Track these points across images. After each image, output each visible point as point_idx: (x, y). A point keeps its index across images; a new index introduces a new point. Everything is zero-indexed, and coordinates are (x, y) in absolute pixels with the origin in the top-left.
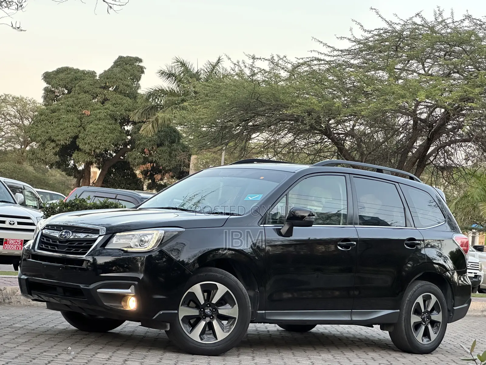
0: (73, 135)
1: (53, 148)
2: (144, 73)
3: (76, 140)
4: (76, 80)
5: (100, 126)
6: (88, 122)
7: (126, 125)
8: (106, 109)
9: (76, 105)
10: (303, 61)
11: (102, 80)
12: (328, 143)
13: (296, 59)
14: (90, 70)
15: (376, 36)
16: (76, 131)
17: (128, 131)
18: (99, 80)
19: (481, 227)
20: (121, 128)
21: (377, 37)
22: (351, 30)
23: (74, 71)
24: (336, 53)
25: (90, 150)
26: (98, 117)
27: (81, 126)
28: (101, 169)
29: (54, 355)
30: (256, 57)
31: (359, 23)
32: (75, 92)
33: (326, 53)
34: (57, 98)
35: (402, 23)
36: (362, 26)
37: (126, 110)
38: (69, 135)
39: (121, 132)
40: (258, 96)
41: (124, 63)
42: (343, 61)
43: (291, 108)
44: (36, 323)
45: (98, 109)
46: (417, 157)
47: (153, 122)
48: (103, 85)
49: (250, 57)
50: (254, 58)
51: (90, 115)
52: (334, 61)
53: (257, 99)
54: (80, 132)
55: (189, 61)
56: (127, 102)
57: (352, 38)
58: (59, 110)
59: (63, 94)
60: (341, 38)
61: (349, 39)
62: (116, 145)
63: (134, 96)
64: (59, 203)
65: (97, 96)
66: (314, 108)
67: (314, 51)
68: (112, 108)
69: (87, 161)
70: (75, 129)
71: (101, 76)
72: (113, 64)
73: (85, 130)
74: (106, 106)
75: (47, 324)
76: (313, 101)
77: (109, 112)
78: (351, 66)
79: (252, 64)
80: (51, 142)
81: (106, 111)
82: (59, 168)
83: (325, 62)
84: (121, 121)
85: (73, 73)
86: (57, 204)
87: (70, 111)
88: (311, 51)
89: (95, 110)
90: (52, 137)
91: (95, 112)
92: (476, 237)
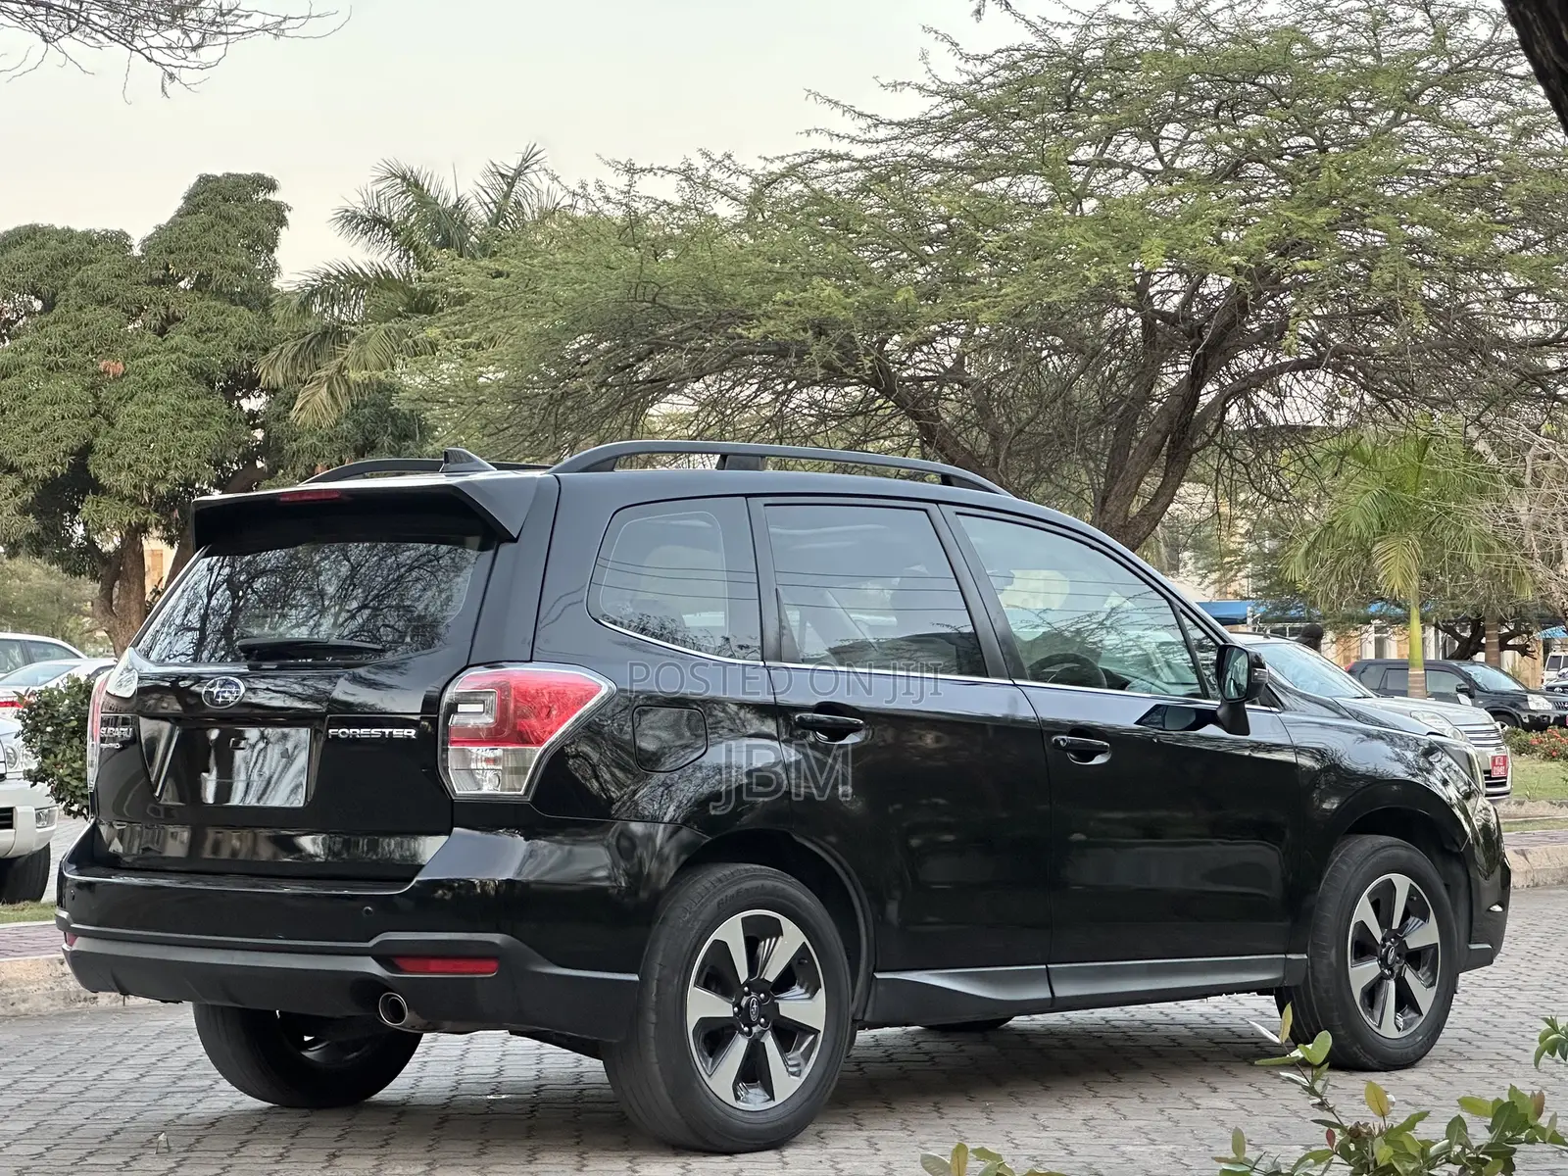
0: (75, 443)
1: (15, 492)
2: (287, 224)
3: (85, 458)
4: (66, 265)
5: (159, 408)
6: (120, 399)
7: (246, 396)
8: (174, 350)
9: (75, 347)
10: (785, 165)
11: (155, 259)
12: (889, 411)
13: (762, 163)
14: (110, 228)
15: (1002, 72)
16: (83, 430)
17: (253, 415)
18: (143, 257)
19: (1398, 610)
20: (230, 406)
21: (1004, 74)
22: (924, 56)
23: (56, 237)
24: (882, 132)
25: (135, 487)
26: (151, 378)
27: (99, 412)
28: (176, 545)
29: (120, 1160)
30: (638, 166)
31: (945, 37)
32: (67, 306)
33: (853, 134)
34: (8, 330)
35: (1079, 21)
36: (957, 45)
37: (240, 347)
38: (62, 446)
39: (231, 421)
40: (656, 290)
41: (219, 197)
42: (910, 156)
43: (762, 319)
44: (44, 1068)
45: (147, 353)
46: (1163, 429)
47: (330, 378)
48: (158, 274)
49: (620, 166)
50: (631, 170)
51: (123, 375)
52: (881, 158)
53: (654, 299)
54: (95, 432)
55: (429, 170)
56: (242, 320)
57: (929, 83)
58: (20, 367)
59: (30, 313)
60: (895, 86)
61: (920, 88)
62: (218, 464)
63: (259, 299)
64: (69, 688)
65: (141, 309)
66: (830, 313)
67: (817, 130)
68: (194, 345)
69: (130, 523)
70: (79, 424)
71: (148, 244)
72: (180, 203)
73: (112, 425)
74: (173, 342)
75: (79, 1071)
76: (826, 292)
77: (187, 360)
78: (934, 166)
79: (626, 189)
80: (5, 473)
81: (174, 357)
82: (39, 554)
83: (854, 164)
84: (226, 382)
85: (53, 243)
86: (60, 692)
87: (58, 367)
88: (808, 133)
89: (140, 357)
90: (8, 457)
91: (140, 362)
92: (1388, 642)
